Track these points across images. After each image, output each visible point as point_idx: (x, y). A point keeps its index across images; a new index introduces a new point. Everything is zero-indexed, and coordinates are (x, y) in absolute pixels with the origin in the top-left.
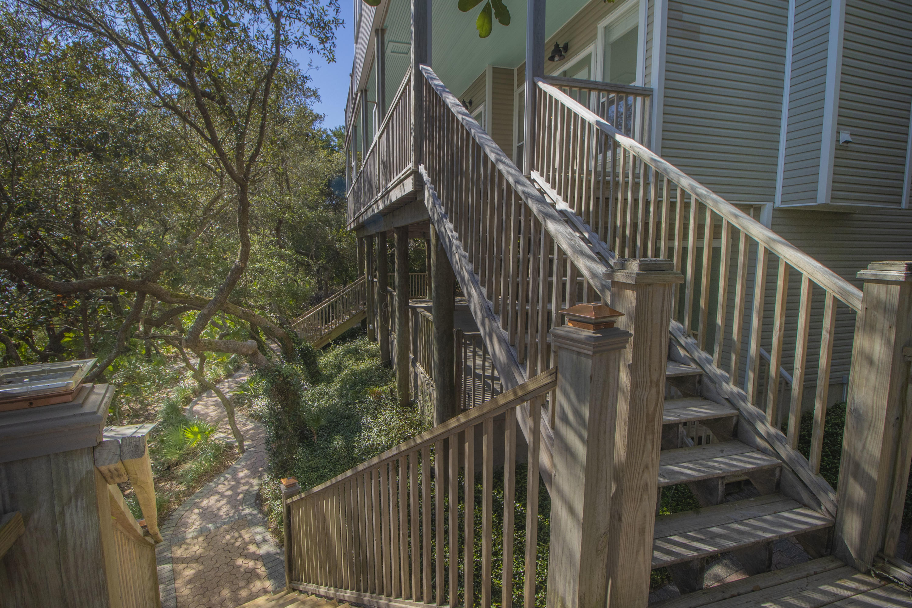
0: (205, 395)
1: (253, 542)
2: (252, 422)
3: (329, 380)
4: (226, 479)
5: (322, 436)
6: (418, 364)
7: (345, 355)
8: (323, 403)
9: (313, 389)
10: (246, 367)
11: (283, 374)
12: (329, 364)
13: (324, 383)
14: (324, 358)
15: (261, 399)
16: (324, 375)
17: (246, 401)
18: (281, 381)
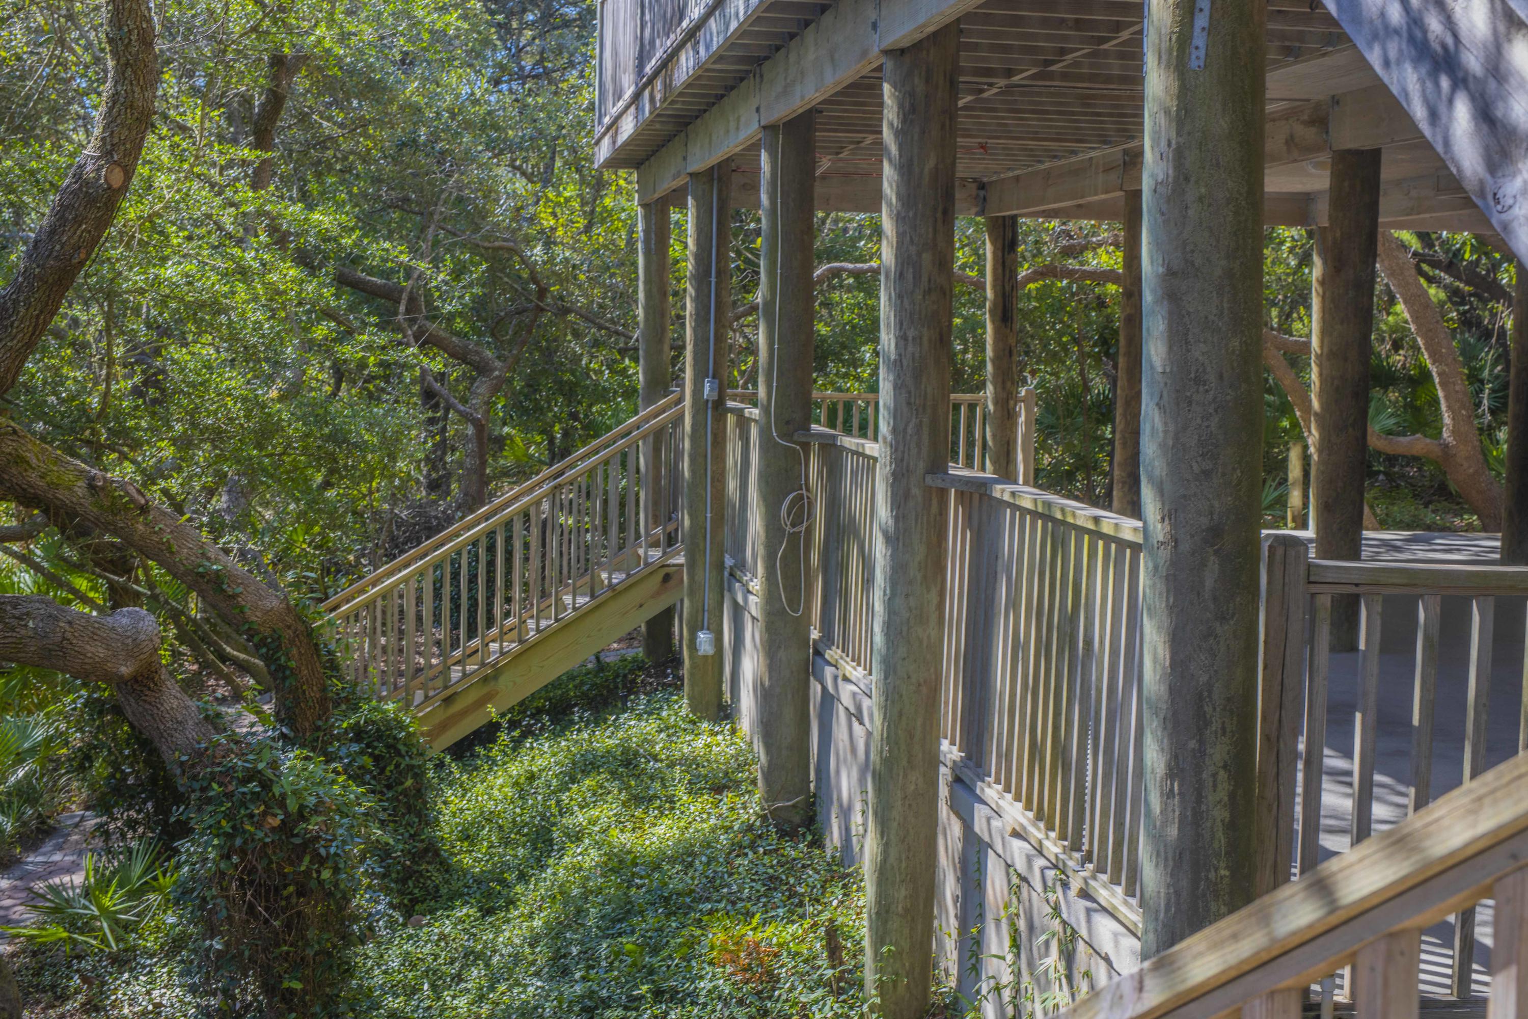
3: (489, 895)
6: (991, 792)
7: (571, 777)
8: (462, 1002)
9: (410, 937)
10: (77, 825)
11: (284, 796)
12: (487, 820)
13: (465, 911)
14: (463, 796)
15: (151, 972)
16: (465, 872)
17: (77, 980)
18: (273, 829)
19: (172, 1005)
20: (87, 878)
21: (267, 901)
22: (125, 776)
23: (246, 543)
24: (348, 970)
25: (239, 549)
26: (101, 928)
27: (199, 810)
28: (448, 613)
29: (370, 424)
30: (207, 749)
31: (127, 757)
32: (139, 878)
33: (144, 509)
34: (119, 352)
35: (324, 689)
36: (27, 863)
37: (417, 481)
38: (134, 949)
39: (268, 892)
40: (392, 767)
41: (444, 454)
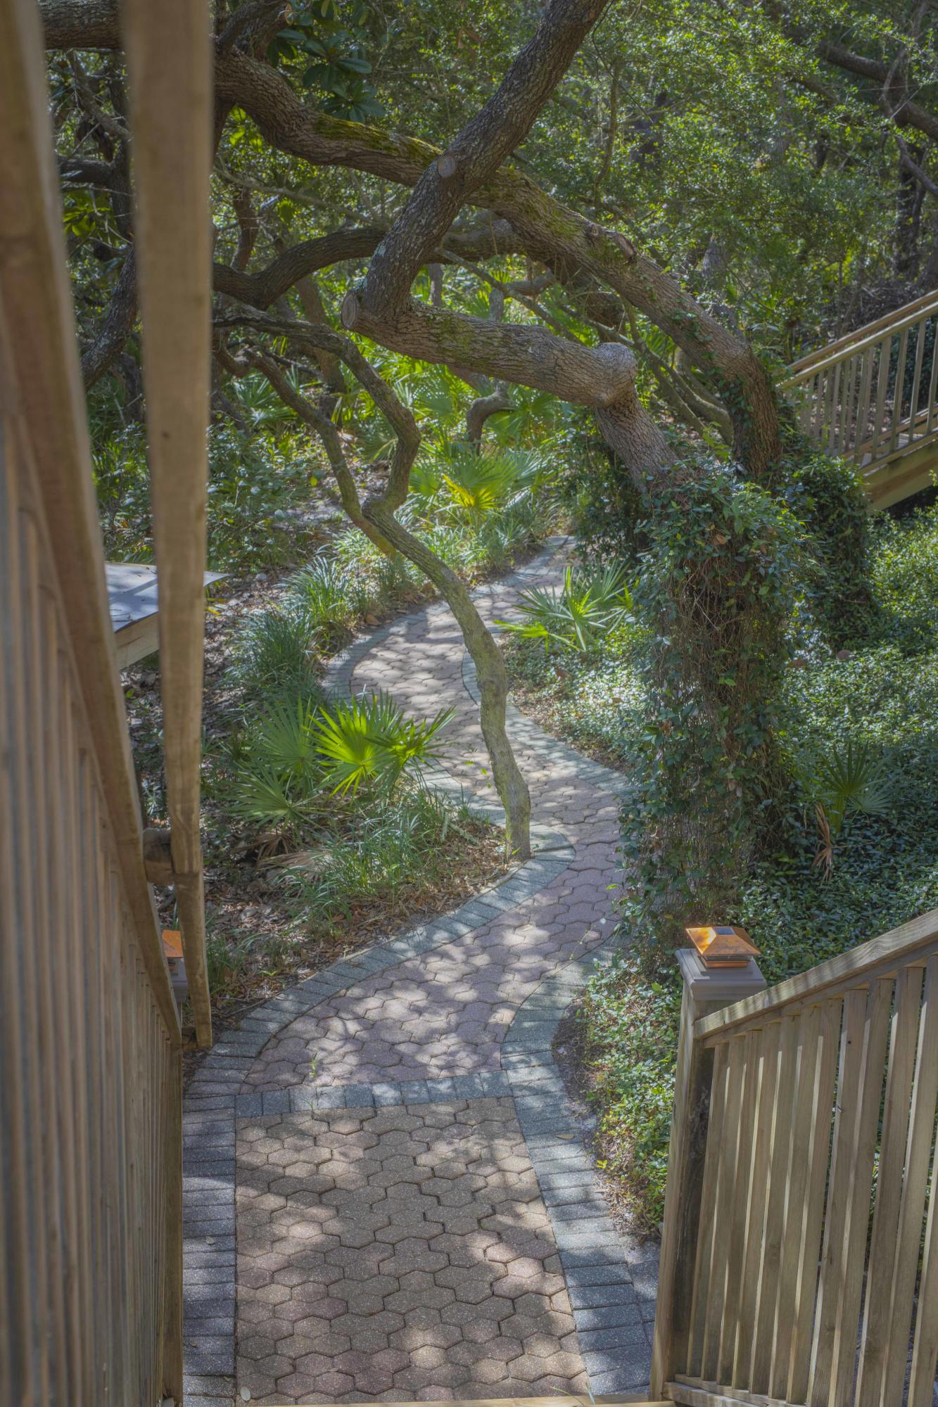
0: (401, 629)
1: (542, 1193)
2: (568, 757)
3: (913, 638)
4: (456, 939)
5: (861, 855)
8: (878, 727)
9: (837, 667)
10: (561, 547)
11: (732, 519)
12: (918, 574)
13: (888, 650)
14: (899, 551)
15: (613, 672)
16: (893, 617)
17: (552, 672)
18: (721, 546)
19: (629, 702)
20: (565, 589)
21: (711, 608)
22: (603, 506)
23: (720, 301)
24: (776, 678)
25: (714, 307)
26: (575, 632)
27: (660, 524)
28: (901, 384)
29: (842, 194)
30: (669, 472)
31: (606, 489)
32: (609, 593)
33: (632, 260)
34: (622, 118)
35: (777, 434)
36: (519, 574)
37: (888, 262)
38: (601, 651)
39: (712, 599)
40: (835, 516)
41: (916, 235)
